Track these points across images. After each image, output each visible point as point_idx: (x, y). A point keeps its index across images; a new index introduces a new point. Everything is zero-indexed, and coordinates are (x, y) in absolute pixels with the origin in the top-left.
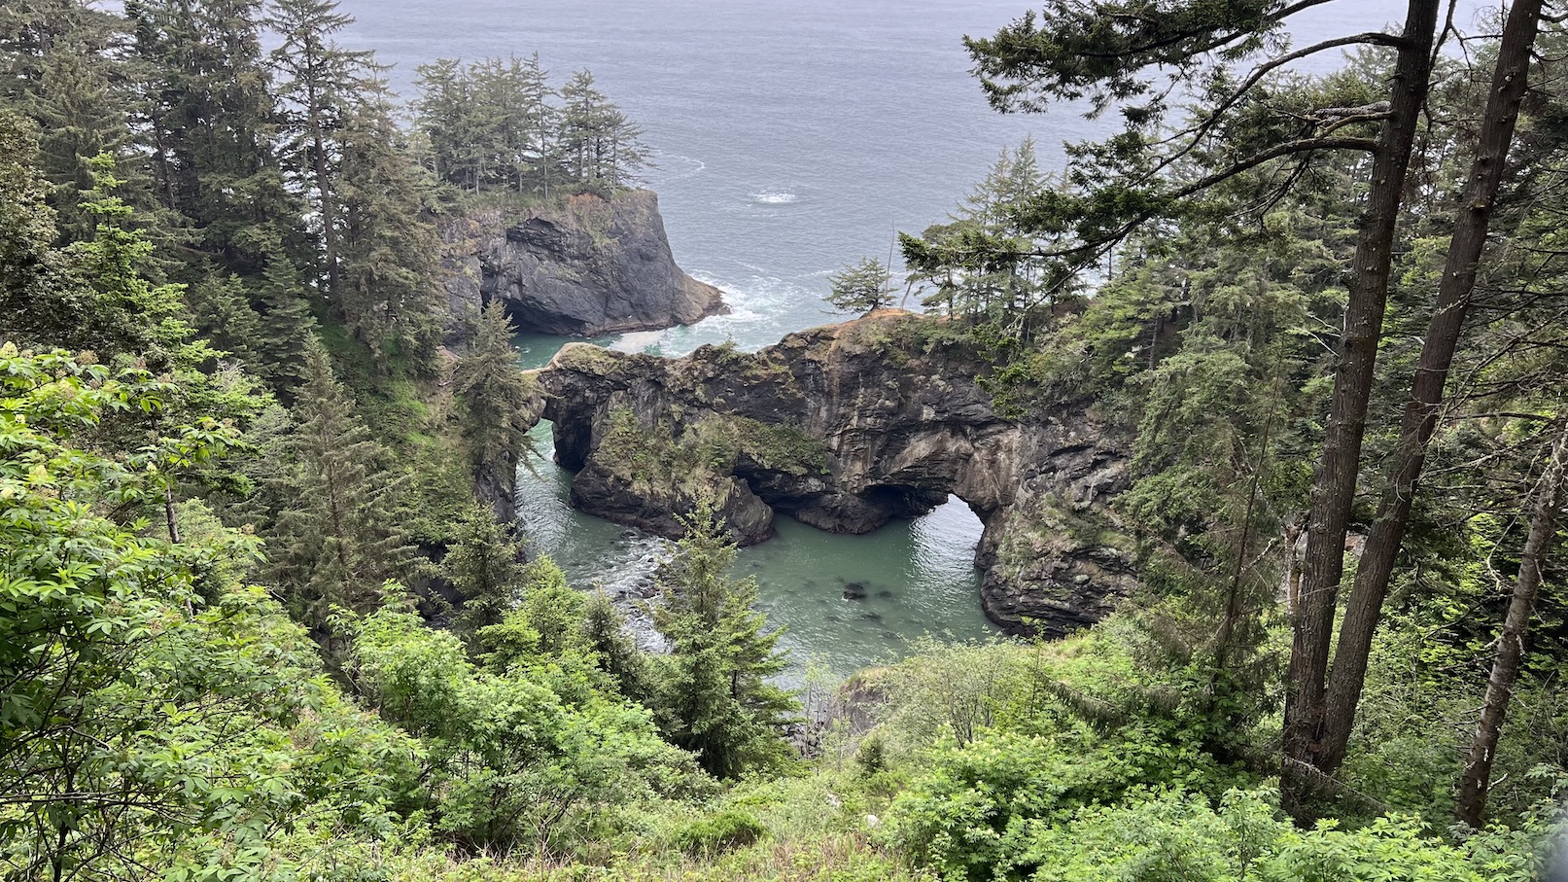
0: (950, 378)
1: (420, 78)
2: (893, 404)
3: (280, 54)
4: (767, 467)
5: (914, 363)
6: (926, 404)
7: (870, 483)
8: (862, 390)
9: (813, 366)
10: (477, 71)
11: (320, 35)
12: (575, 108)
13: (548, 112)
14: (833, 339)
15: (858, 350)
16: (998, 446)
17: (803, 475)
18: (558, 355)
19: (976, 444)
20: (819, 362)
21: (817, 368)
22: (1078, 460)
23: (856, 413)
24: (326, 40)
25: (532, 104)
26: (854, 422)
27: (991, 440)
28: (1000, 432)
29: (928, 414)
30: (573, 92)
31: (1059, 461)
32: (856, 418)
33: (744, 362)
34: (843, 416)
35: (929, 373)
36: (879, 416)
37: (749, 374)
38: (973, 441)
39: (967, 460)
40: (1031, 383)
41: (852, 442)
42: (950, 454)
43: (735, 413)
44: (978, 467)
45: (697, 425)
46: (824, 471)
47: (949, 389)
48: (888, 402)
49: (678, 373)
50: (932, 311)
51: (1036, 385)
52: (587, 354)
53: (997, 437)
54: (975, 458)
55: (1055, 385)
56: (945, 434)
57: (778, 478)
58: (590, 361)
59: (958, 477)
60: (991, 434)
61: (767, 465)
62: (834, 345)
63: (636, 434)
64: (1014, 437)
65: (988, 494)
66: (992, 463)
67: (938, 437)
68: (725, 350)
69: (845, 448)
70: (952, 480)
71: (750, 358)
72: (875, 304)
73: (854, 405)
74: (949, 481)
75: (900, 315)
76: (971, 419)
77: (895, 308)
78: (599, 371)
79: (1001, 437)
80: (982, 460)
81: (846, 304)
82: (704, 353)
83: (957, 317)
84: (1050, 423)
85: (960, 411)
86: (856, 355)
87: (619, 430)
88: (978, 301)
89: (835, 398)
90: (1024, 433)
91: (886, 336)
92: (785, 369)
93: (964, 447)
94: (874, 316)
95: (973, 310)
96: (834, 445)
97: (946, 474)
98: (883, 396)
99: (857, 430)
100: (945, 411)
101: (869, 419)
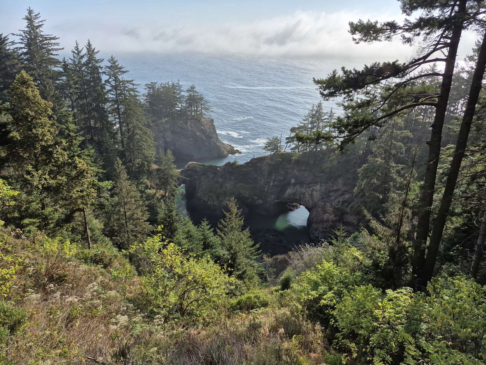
0: (299, 171)
1: (146, 88)
2: (283, 178)
3: (107, 81)
5: (288, 166)
6: (292, 178)
7: (276, 201)
8: (274, 174)
9: (259, 167)
10: (162, 85)
11: (119, 76)
12: (190, 95)
13: (183, 96)
16: (313, 190)
18: (186, 166)
20: (262, 166)
21: (261, 168)
22: (337, 194)
24: (120, 77)
25: (178, 94)
27: (311, 189)
28: (314, 186)
29: (293, 181)
30: (190, 91)
31: (331, 194)
32: (272, 182)
33: (240, 167)
34: (269, 181)
35: (293, 169)
36: (279, 182)
37: (241, 170)
39: (304, 194)
40: (322, 172)
41: (271, 189)
42: (300, 192)
43: (237, 182)
44: (307, 196)
45: (226, 185)
46: (263, 198)
47: (299, 174)
48: (281, 178)
49: (221, 170)
50: (294, 152)
51: (324, 172)
52: (195, 165)
53: (313, 187)
54: (307, 193)
55: (329, 172)
56: (298, 187)
57: (250, 200)
58: (196, 167)
59: (302, 199)
60: (312, 186)
61: (246, 196)
62: (266, 161)
63: (209, 188)
64: (318, 187)
65: (311, 203)
66: (311, 195)
67: (296, 187)
68: (234, 163)
69: (269, 191)
70: (300, 200)
71: (241, 166)
72: (277, 150)
73: (271, 179)
74: (299, 200)
75: (284, 153)
76: (305, 182)
77: (283, 151)
78: (198, 170)
79: (314, 187)
80: (309, 194)
81: (269, 150)
82: (229, 164)
83: (301, 153)
84: (328, 183)
85: (302, 180)
86: (272, 164)
87: (204, 187)
88: (307, 149)
89: (266, 177)
90: (320, 186)
91: (280, 159)
92: (252, 168)
93: (303, 190)
94: (277, 153)
95: (305, 151)
96: (266, 190)
97: (298, 198)
98: (280, 176)
99: (272, 186)
100: (298, 180)
101: (276, 182)
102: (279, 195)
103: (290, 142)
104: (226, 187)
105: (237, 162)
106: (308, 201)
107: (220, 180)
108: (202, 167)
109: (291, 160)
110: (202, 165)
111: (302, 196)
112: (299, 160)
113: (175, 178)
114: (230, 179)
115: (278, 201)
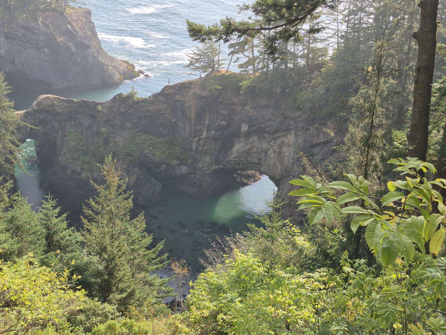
0: (255, 108)
2: (225, 123)
4: (157, 161)
5: (235, 100)
6: (242, 122)
7: (214, 167)
8: (208, 116)
9: (181, 103)
14: (191, 88)
15: (205, 94)
16: (283, 144)
17: (178, 165)
18: (35, 103)
19: (271, 143)
20: (184, 101)
21: (183, 105)
22: (325, 149)
23: (205, 129)
26: (204, 134)
27: (279, 142)
28: (283, 136)
29: (245, 127)
31: (315, 150)
32: (205, 131)
33: (142, 104)
34: (198, 130)
35: (244, 105)
36: (218, 130)
37: (144, 109)
38: (269, 142)
39: (266, 153)
40: (299, 109)
41: (204, 145)
42: (257, 149)
43: (138, 132)
44: (272, 156)
45: (117, 139)
46: (189, 162)
47: (255, 113)
48: (222, 122)
49: (105, 110)
50: (244, 71)
51: (301, 110)
52: (52, 101)
53: (282, 139)
54: (271, 151)
55: (311, 110)
56: (254, 139)
57: (164, 166)
58: (53, 105)
59: (262, 162)
60: (279, 137)
61: (157, 160)
62: (191, 91)
63: (83, 146)
64: (291, 138)
65: (278, 170)
66: (280, 153)
67: (251, 140)
68: (130, 97)
69: (200, 148)
70: (259, 164)
71: (145, 101)
72: (213, 68)
73: (204, 124)
74: (257, 164)
75: (227, 74)
76: (267, 129)
77: (223, 69)
78: (59, 110)
79: (284, 138)
80: (274, 152)
81: (198, 68)
82: (119, 99)
83: (257, 74)
84: (309, 130)
85: (262, 125)
86: (204, 96)
87: (73, 143)
88: (268, 64)
89: (193, 121)
90: (296, 135)
91: (219, 85)
92: (165, 106)
93: (265, 145)
94: (212, 75)
95: (265, 69)
96: (194, 147)
97: (256, 161)
98: (219, 119)
99: (206, 138)
100: (253, 126)
101: (212, 132)
102: (218, 155)
103: (237, 52)
104: (116, 142)
105: (136, 93)
106: (275, 165)
107: (103, 129)
108: (66, 105)
109: (239, 88)
110: (66, 101)
111: (262, 156)
112: (254, 87)
113: (11, 128)
114: (123, 128)
115: (217, 167)
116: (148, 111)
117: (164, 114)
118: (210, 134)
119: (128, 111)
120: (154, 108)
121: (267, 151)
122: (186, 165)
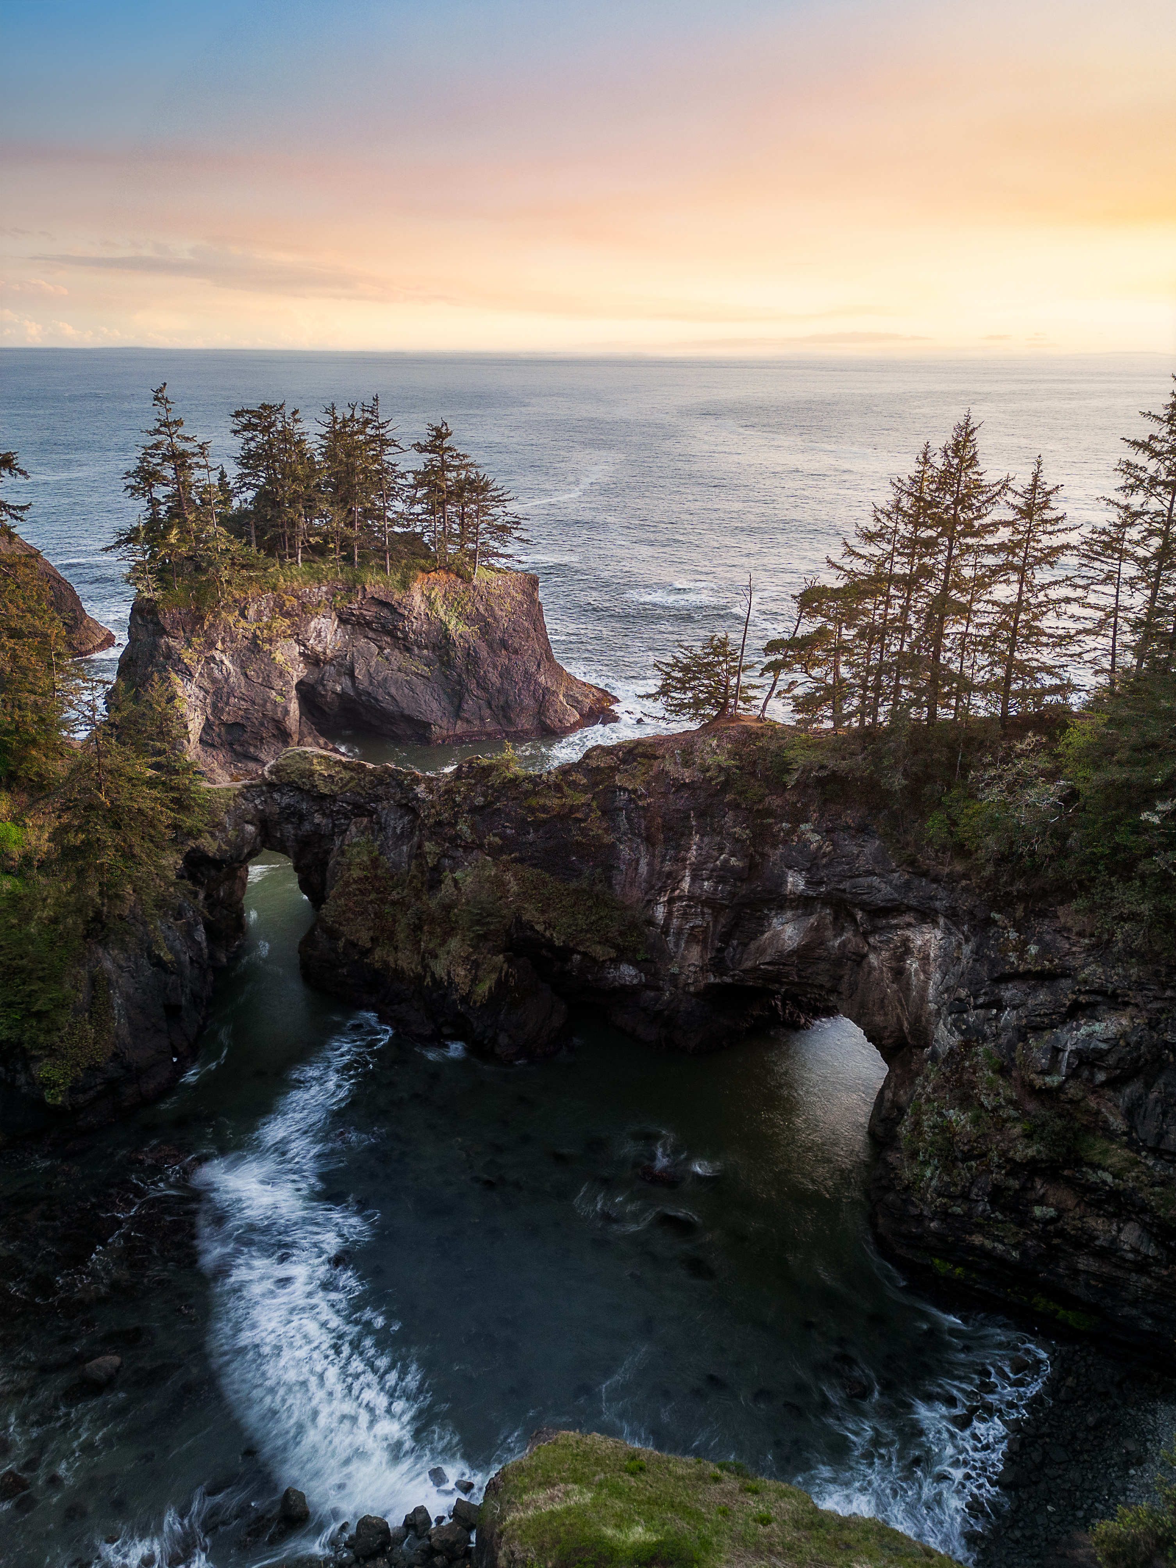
2: (741, 864)
4: (557, 943)
5: (773, 801)
6: (790, 868)
7: (710, 979)
8: (697, 838)
14: (656, 758)
15: (689, 775)
16: (906, 948)
17: (612, 959)
19: (872, 940)
20: (634, 791)
21: (630, 800)
23: (687, 872)
26: (686, 885)
27: (897, 940)
29: (795, 882)
32: (688, 879)
36: (721, 880)
38: (867, 934)
39: (857, 963)
41: (684, 916)
42: (832, 950)
43: (513, 861)
44: (875, 976)
45: (459, 874)
46: (643, 955)
47: (827, 847)
48: (733, 861)
50: (806, 720)
51: (968, 855)
53: (904, 934)
57: (575, 960)
61: (558, 941)
62: (656, 767)
64: (933, 937)
66: (898, 973)
67: (813, 920)
68: (496, 767)
69: (676, 922)
71: (536, 781)
72: (723, 707)
73: (684, 859)
75: (760, 726)
76: (862, 899)
77: (749, 713)
79: (912, 934)
81: (678, 706)
85: (845, 885)
86: (686, 783)
90: (948, 933)
91: (731, 756)
93: (854, 942)
94: (720, 727)
96: (659, 917)
98: (727, 851)
99: (690, 898)
100: (820, 883)
101: (706, 883)
102: (720, 950)
103: (790, 667)
107: (428, 846)
109: (784, 767)
111: (845, 971)
115: (718, 980)
116: (544, 809)
117: (584, 820)
118: (701, 887)
119: (492, 803)
120: (556, 801)
121: (859, 959)
122: (635, 963)
